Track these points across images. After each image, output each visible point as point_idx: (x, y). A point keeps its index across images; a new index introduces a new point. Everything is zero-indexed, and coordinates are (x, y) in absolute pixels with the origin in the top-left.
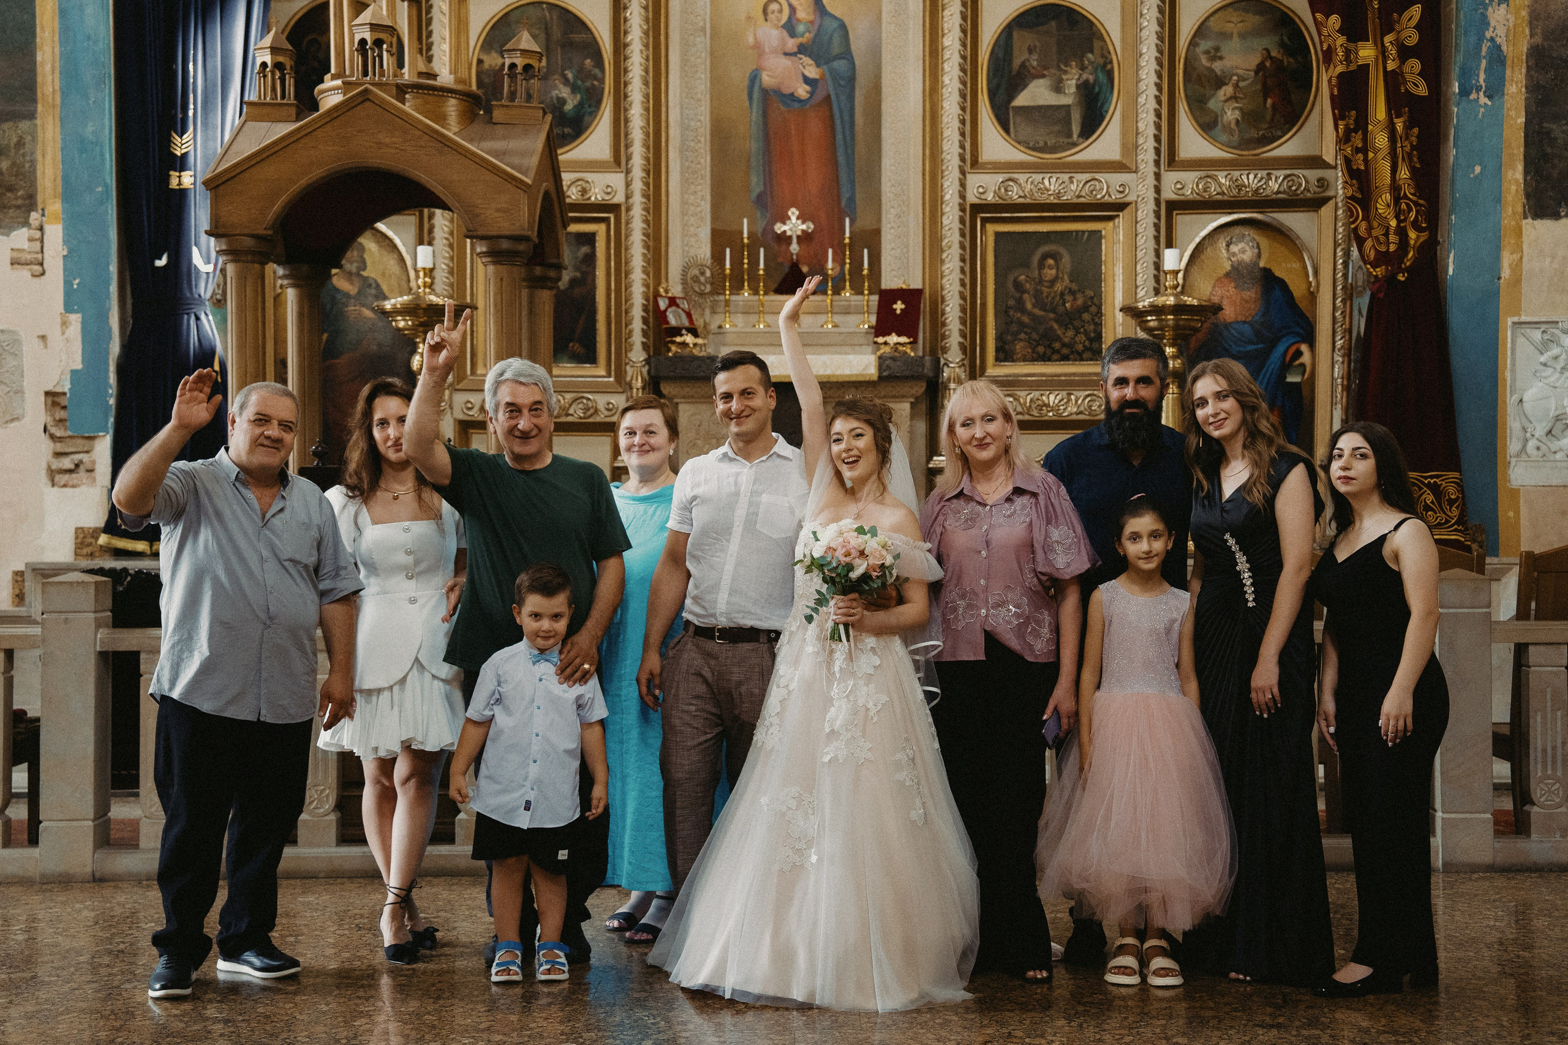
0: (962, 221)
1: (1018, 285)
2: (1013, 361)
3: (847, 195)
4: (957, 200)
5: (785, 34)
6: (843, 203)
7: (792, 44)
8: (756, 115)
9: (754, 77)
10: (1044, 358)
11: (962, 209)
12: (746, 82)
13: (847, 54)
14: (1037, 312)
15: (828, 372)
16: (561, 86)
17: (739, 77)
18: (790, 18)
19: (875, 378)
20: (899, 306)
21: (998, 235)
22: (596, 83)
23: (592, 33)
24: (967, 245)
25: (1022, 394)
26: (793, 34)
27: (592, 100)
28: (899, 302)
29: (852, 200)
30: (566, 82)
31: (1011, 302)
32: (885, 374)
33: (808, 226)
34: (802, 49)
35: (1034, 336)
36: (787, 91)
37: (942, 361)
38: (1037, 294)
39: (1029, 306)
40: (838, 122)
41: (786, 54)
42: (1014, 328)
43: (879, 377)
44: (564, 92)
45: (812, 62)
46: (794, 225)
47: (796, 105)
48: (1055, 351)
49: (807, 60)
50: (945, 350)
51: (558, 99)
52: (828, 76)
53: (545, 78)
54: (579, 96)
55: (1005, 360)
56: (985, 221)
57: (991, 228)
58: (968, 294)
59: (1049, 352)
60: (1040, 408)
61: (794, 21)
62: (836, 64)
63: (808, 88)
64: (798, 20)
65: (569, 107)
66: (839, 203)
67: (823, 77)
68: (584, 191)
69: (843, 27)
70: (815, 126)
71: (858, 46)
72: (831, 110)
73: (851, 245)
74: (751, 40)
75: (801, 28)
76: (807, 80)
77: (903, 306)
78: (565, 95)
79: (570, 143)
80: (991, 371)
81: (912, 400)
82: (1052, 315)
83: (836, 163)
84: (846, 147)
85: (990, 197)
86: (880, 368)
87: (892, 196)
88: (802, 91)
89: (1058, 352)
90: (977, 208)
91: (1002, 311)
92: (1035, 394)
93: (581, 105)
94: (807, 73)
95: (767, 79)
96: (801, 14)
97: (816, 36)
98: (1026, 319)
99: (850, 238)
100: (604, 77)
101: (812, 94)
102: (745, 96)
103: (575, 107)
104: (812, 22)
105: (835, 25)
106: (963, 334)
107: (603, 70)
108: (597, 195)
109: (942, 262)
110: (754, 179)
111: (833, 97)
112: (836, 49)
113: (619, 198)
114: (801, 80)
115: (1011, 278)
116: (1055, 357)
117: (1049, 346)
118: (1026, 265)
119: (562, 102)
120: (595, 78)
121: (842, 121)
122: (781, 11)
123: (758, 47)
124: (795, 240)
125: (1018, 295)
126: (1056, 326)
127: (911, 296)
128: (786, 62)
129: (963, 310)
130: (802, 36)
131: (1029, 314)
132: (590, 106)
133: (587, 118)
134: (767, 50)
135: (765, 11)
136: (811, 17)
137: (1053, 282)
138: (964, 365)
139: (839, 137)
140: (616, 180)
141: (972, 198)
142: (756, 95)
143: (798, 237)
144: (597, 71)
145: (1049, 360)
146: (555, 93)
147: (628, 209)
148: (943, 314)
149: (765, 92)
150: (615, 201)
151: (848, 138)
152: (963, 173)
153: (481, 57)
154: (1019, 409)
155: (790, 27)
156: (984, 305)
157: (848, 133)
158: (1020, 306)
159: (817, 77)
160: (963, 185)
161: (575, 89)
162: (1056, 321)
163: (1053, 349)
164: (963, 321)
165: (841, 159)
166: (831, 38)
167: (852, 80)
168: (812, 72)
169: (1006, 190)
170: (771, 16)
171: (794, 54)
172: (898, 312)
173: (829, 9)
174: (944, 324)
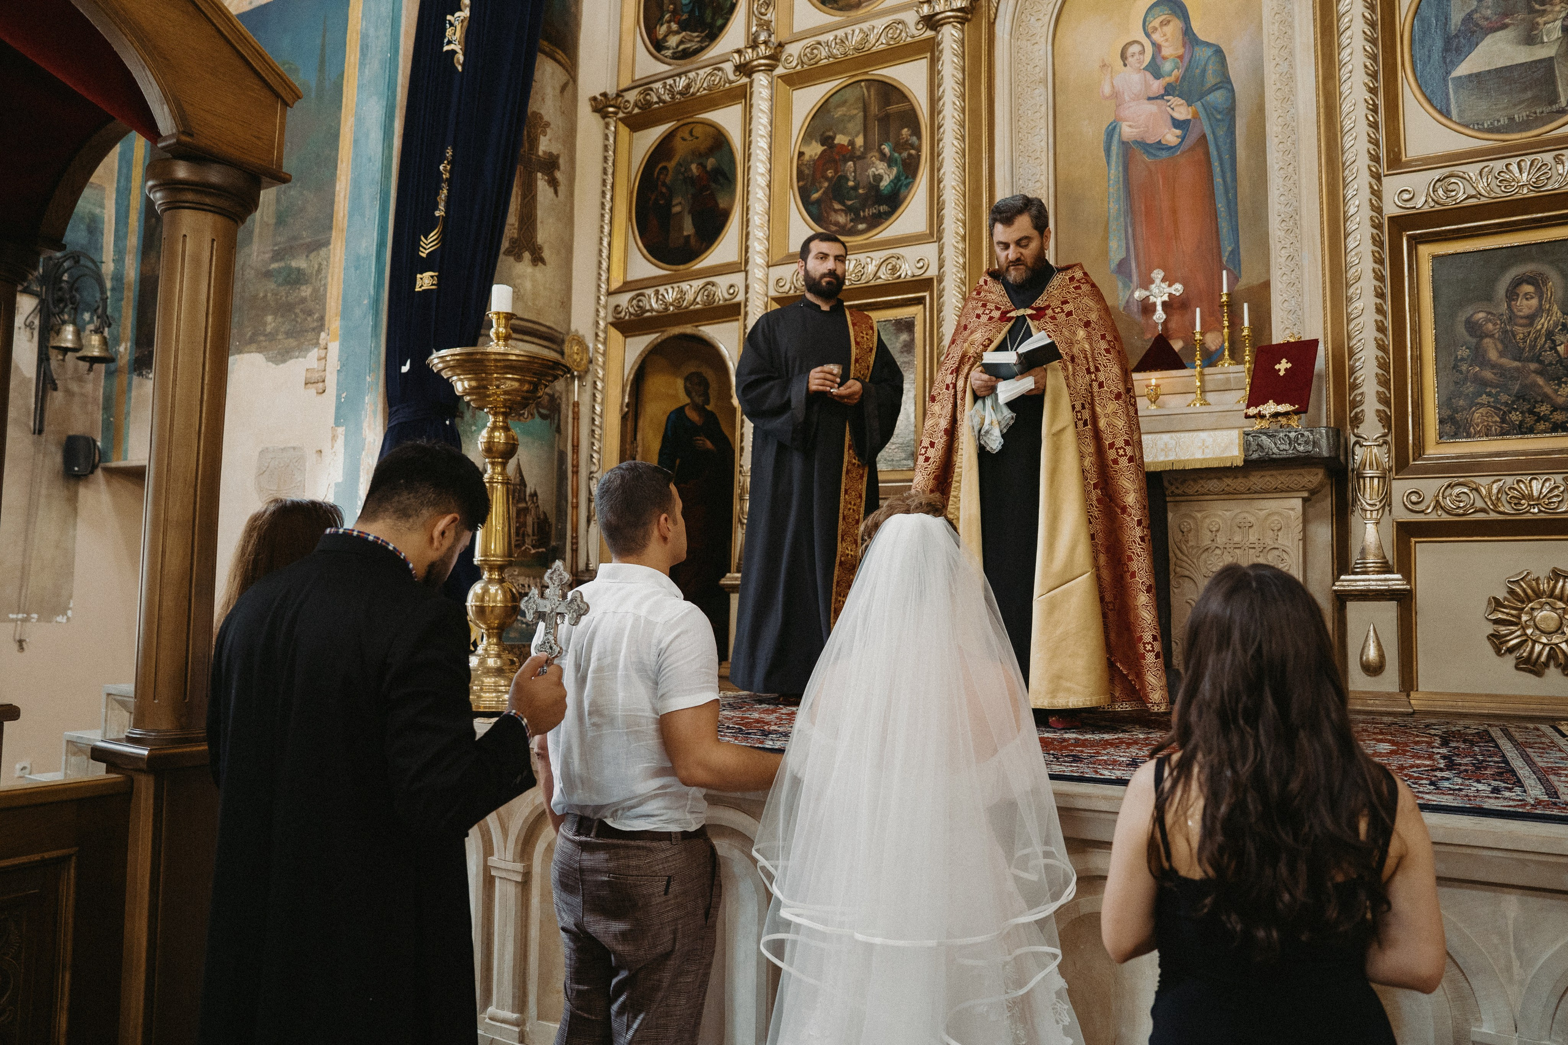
0: (1377, 242)
1: (1472, 327)
2: (1469, 436)
3: (1230, 249)
4: (1367, 213)
5: (1149, 76)
6: (1225, 259)
7: (1157, 86)
8: (1115, 171)
9: (1112, 131)
10: (1523, 430)
11: (1378, 226)
12: (1103, 137)
13: (1225, 82)
14: (1505, 361)
15: (1172, 457)
16: (878, 162)
17: (1092, 132)
18: (1153, 58)
19: (1240, 463)
20: (1283, 366)
21: (1435, 258)
22: (913, 152)
23: (909, 101)
24: (1387, 273)
25: (1483, 482)
26: (1156, 73)
27: (909, 169)
28: (1284, 361)
29: (1235, 253)
30: (883, 157)
31: (1463, 352)
32: (1255, 456)
33: (1177, 289)
34: (1169, 90)
35: (1504, 398)
36: (1151, 140)
37: (1353, 439)
38: (1507, 340)
39: (1493, 355)
40: (1216, 164)
41: (1149, 99)
42: (1469, 388)
43: (1245, 461)
44: (881, 168)
45: (1183, 101)
46: (1160, 292)
47: (1164, 154)
48: (1539, 418)
49: (1175, 101)
50: (1357, 421)
51: (874, 176)
52: (1202, 115)
53: (862, 157)
54: (895, 170)
55: (1455, 435)
56: (1415, 241)
57: (1426, 251)
58: (1390, 342)
59: (1530, 420)
60: (1516, 501)
61: (1159, 60)
62: (1210, 98)
63: (1178, 132)
64: (1164, 58)
65: (884, 184)
66: (1221, 260)
67: (1196, 116)
68: (894, 269)
69: (1219, 52)
70: (1188, 175)
71: (1237, 70)
72: (1207, 153)
73: (1229, 304)
74: (1107, 90)
75: (1167, 66)
76: (1177, 124)
77: (1289, 365)
78: (881, 171)
79: (886, 220)
80: (1434, 450)
81: (1305, 494)
82: (1533, 366)
83: (1214, 215)
84: (1226, 192)
85: (1419, 202)
86: (1247, 446)
87: (1282, 234)
88: (1171, 137)
89: (1545, 418)
90: (1399, 224)
91: (1448, 364)
92: (1510, 481)
93: (897, 178)
94: (1176, 115)
95: (1128, 131)
96: (1166, 51)
97: (1187, 70)
98: (1488, 374)
99: (1228, 295)
100: (920, 145)
101: (1183, 138)
102: (1103, 154)
103: (891, 181)
104: (1181, 57)
105: (1209, 52)
106: (1384, 400)
107: (919, 138)
108: (908, 270)
109: (1349, 300)
110: (1113, 244)
111: (1210, 137)
112: (1211, 79)
113: (932, 272)
114: (1169, 121)
115: (1462, 317)
116: (1541, 426)
117: (1531, 412)
118: (1488, 298)
119: (879, 178)
120: (912, 146)
121: (1221, 164)
122: (1143, 52)
123: (1116, 95)
124: (1159, 308)
125: (1474, 340)
126: (1540, 381)
127: (1302, 352)
128: (1152, 108)
129: (1383, 365)
130: (1170, 75)
131: (1493, 366)
132: (906, 178)
133: (903, 191)
134: (1127, 98)
135: (1123, 56)
136: (1181, 51)
137: (1531, 319)
138: (1385, 442)
139: (1218, 180)
140: (929, 251)
141: (1391, 209)
142: (1115, 148)
143: (1164, 304)
144: (914, 139)
145: (1531, 431)
146: (871, 171)
147: (940, 281)
148: (1352, 371)
149: (1125, 145)
150: (928, 275)
151: (1229, 180)
152: (1377, 177)
153: (802, 150)
154: (1479, 504)
155: (1154, 69)
156: (1418, 359)
157: (1228, 175)
158: (1478, 356)
159: (1189, 117)
160: (1377, 194)
161: (890, 162)
162: (1540, 373)
163: (1537, 414)
164: (1384, 382)
165: (1221, 206)
166: (1204, 71)
167: (1231, 111)
168: (1183, 112)
169: (1446, 191)
170: (1130, 60)
171: (1161, 97)
172: (1282, 373)
173: (1202, 36)
174: (1354, 386)
